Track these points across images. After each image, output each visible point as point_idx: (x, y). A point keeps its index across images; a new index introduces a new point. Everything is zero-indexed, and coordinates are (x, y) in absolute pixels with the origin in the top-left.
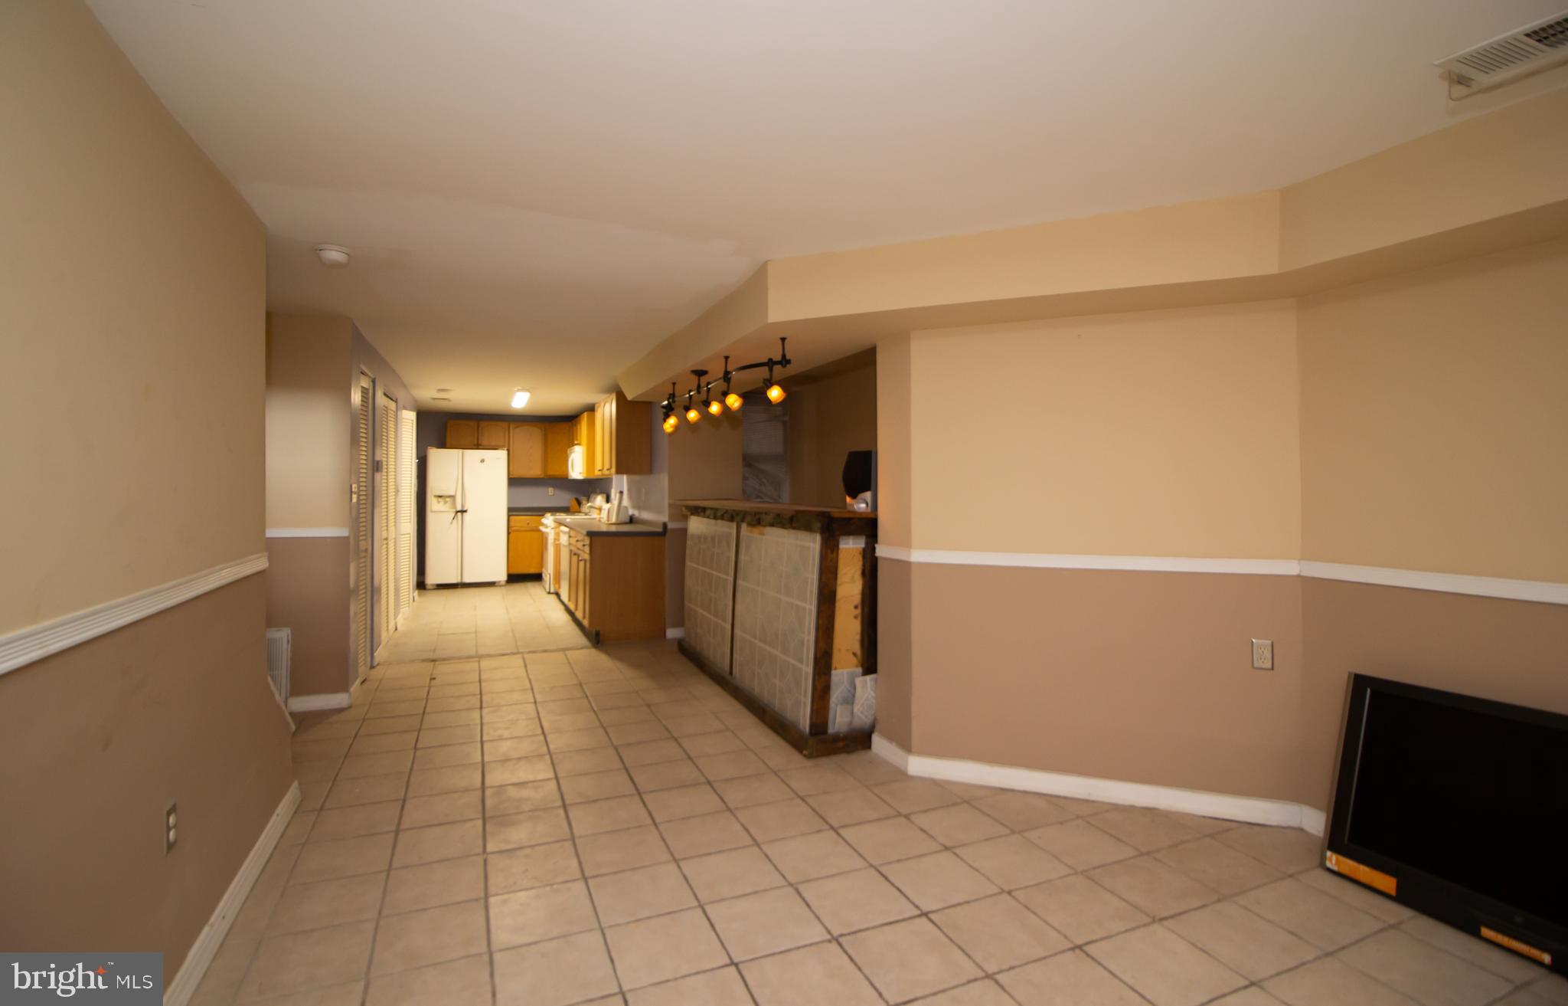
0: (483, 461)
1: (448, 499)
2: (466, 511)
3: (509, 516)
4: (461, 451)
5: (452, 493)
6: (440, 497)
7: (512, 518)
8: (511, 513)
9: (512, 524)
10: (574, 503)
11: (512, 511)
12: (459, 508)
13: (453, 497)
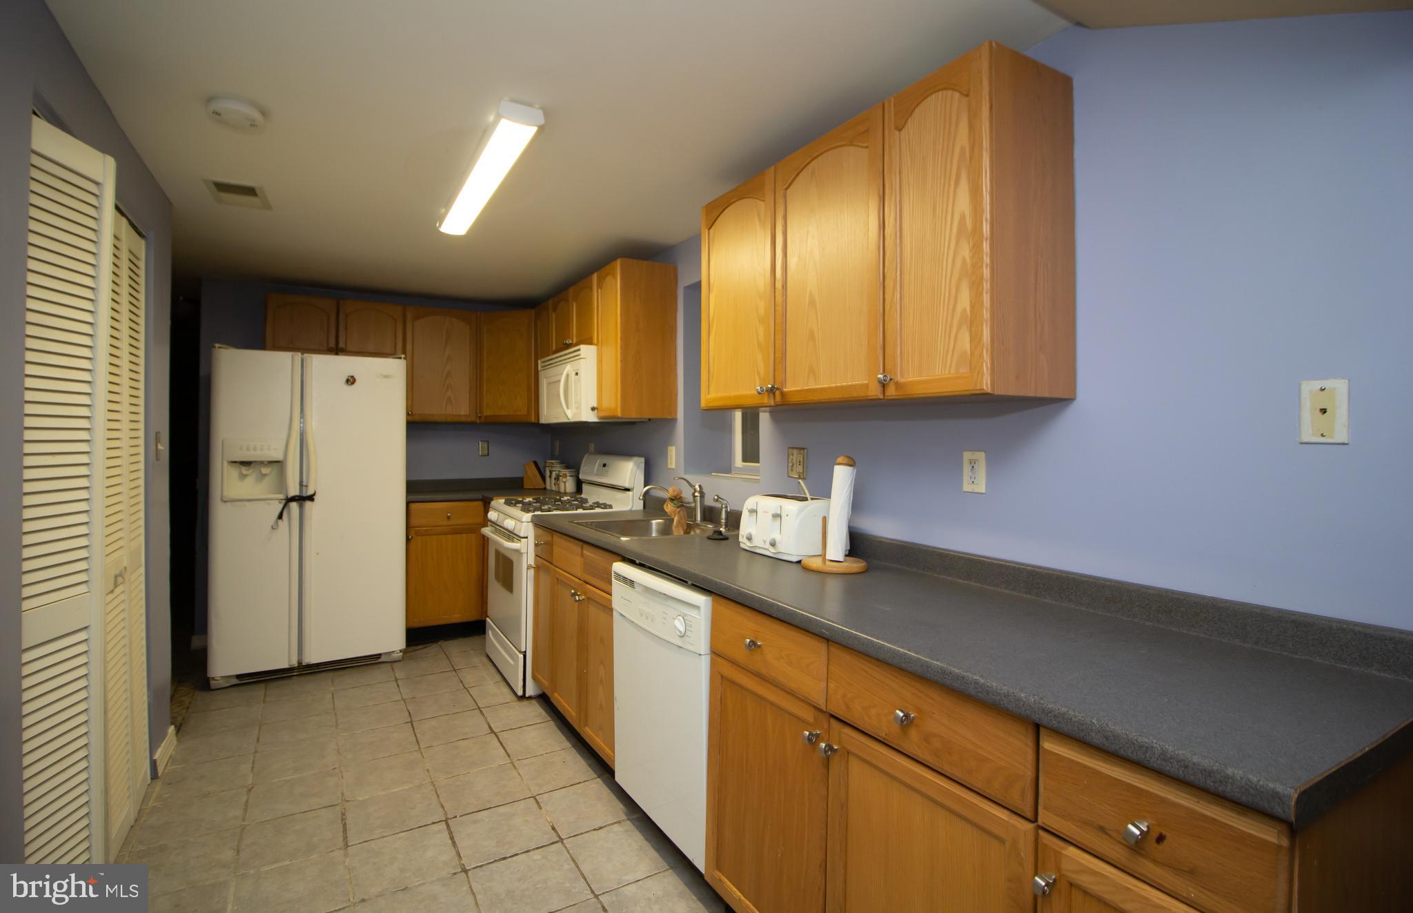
0: (351, 381)
1: (265, 470)
2: (311, 498)
3: (408, 503)
4: (298, 356)
5: (278, 456)
6: (247, 464)
7: (413, 506)
8: (413, 497)
9: (414, 521)
10: (532, 470)
11: (416, 489)
12: (294, 491)
13: (279, 464)
